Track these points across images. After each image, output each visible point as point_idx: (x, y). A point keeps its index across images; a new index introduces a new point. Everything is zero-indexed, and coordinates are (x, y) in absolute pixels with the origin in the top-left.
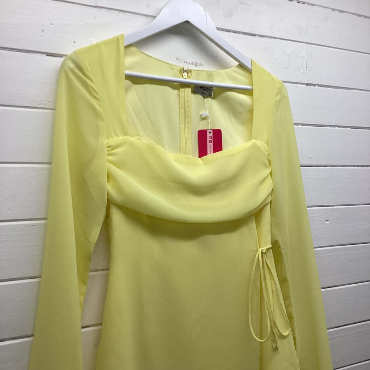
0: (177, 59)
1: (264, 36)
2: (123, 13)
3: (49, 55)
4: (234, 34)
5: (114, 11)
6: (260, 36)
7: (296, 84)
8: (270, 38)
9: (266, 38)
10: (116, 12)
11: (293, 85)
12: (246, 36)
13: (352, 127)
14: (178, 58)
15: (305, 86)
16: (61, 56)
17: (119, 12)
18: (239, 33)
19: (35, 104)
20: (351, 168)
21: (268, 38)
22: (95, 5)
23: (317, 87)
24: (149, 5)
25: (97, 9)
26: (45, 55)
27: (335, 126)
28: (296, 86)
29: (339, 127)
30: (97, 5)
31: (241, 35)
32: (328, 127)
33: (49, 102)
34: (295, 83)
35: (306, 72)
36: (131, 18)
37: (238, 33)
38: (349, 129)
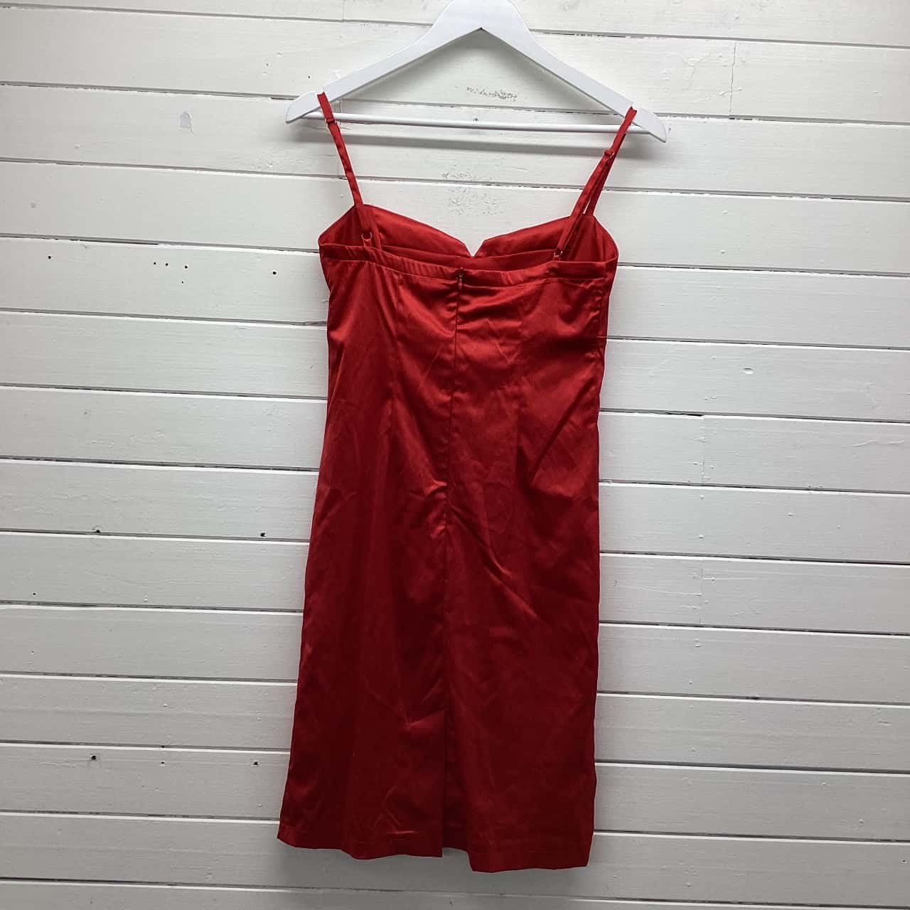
0: (468, 89)
1: (642, 36)
2: (384, 25)
3: (274, 97)
4: (580, 37)
5: (370, 24)
6: (633, 36)
7: (706, 119)
8: (655, 38)
9: (646, 38)
10: (374, 25)
11: (699, 119)
12: (606, 38)
13: (834, 197)
14: (469, 87)
15: (727, 120)
16: (291, 98)
17: (377, 24)
18: (590, 34)
19: (252, 167)
20: (823, 275)
21: (652, 38)
22: (341, 19)
23: (755, 121)
24: (425, 8)
25: (345, 23)
26: (269, 98)
27: (791, 195)
28: (705, 122)
29: (803, 196)
30: (345, 18)
31: (594, 38)
32: (774, 198)
33: (271, 164)
34: (703, 116)
35: (730, 94)
36: (397, 32)
37: (588, 35)
38: (829, 200)
